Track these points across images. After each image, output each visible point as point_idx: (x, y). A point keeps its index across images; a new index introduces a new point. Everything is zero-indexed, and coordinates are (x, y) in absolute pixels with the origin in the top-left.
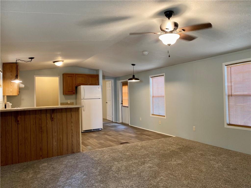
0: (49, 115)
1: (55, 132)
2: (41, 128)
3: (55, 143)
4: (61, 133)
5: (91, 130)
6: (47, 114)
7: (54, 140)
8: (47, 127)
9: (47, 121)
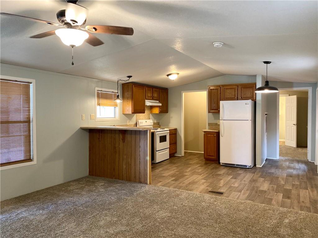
0: (121, 136)
1: (125, 155)
2: (115, 148)
3: (124, 167)
4: (130, 156)
5: (234, 165)
6: (120, 135)
7: (124, 163)
8: (119, 148)
9: (120, 142)
